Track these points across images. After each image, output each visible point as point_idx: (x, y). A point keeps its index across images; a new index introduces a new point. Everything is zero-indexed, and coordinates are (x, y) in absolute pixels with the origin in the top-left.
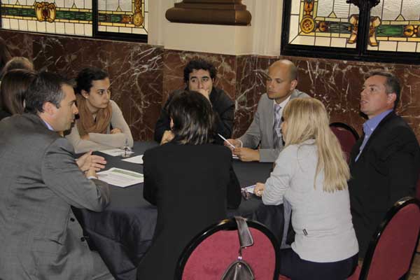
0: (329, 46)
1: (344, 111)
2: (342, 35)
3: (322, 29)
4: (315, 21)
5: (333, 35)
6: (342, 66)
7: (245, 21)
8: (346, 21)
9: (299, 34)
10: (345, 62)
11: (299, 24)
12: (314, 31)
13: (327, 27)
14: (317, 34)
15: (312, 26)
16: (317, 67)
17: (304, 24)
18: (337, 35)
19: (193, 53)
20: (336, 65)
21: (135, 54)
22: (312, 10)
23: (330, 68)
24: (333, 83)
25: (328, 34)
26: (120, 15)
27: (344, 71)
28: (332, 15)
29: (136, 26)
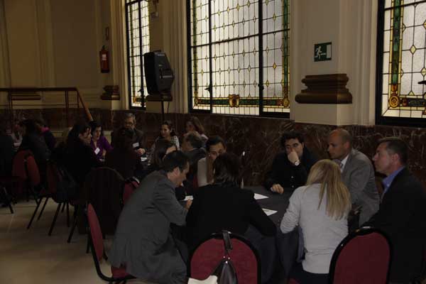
0: (409, 116)
1: (421, 167)
2: (419, 108)
3: (405, 104)
4: (399, 98)
5: (413, 108)
6: (418, 132)
7: (348, 100)
8: (421, 97)
9: (388, 109)
10: (419, 129)
11: (389, 101)
12: (398, 106)
13: (409, 102)
14: (401, 108)
15: (397, 103)
16: (400, 133)
17: (391, 100)
18: (415, 108)
19: (311, 124)
20: (413, 132)
21: (282, 127)
22: (397, 90)
23: (409, 134)
24: (412, 145)
25: (409, 108)
26: (275, 100)
27: (420, 136)
28: (411, 93)
29: (285, 107)
